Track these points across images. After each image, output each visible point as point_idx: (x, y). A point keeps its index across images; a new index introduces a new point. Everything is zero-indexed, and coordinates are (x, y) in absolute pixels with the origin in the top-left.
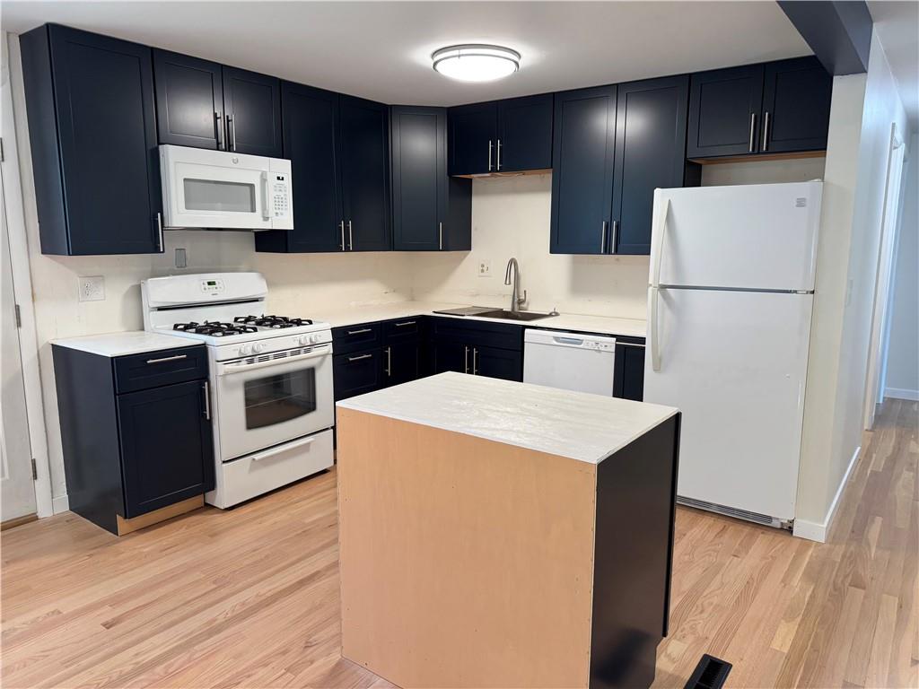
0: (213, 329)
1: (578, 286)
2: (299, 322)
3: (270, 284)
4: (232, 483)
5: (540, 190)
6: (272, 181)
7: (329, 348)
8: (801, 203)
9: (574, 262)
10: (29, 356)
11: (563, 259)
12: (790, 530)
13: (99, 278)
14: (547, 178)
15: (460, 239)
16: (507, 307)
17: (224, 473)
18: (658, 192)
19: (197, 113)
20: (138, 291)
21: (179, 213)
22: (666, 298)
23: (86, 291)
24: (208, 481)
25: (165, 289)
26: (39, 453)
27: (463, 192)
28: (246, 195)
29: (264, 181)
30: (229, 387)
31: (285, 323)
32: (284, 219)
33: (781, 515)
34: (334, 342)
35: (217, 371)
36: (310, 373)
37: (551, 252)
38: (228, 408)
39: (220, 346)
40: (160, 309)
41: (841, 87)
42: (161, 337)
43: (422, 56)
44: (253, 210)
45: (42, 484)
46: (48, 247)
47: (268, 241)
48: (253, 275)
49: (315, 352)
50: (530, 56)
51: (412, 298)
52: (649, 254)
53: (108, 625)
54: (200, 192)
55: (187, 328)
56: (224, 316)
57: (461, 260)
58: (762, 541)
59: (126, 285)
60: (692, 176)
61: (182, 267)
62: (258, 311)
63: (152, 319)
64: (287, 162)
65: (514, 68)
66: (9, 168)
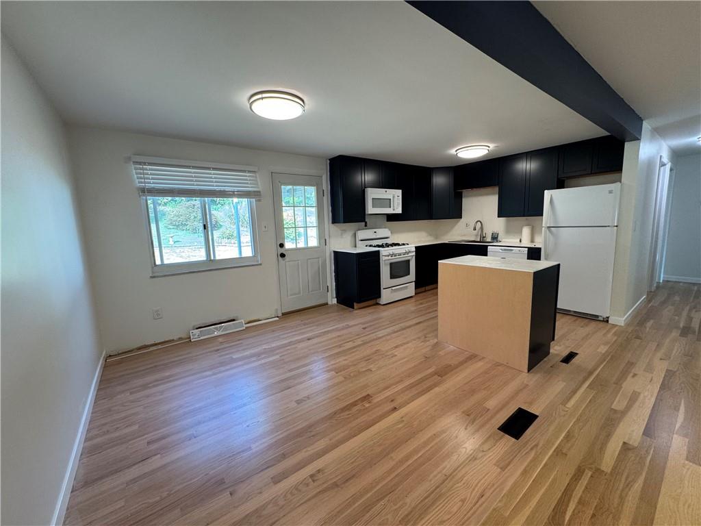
0: (379, 246)
1: (508, 231)
2: (404, 244)
3: (391, 233)
4: (386, 296)
5: (493, 194)
6: (396, 197)
7: (414, 254)
8: (610, 192)
10: (328, 254)
11: (502, 220)
12: (607, 321)
14: (497, 189)
15: (456, 213)
16: (479, 240)
17: (384, 293)
18: (546, 192)
19: (369, 177)
20: (355, 235)
21: (370, 209)
22: (550, 231)
23: (342, 234)
24: (379, 295)
25: (363, 234)
26: (329, 284)
27: (459, 198)
28: (388, 202)
29: (394, 197)
30: (385, 265)
31: (398, 245)
32: (399, 210)
33: (603, 314)
34: (416, 251)
35: (383, 259)
36: (408, 261)
37: (498, 217)
38: (385, 271)
39: (384, 251)
40: (361, 240)
41: (628, 146)
42: (362, 248)
43: (453, 151)
44: (390, 207)
45: (329, 294)
46: (334, 221)
47: (392, 218)
48: (387, 229)
49: (410, 254)
50: (492, 146)
52: (542, 215)
53: (364, 328)
54: (378, 202)
55: (370, 246)
56: (380, 242)
57: (458, 222)
58: (593, 325)
59: (353, 232)
60: (560, 185)
61: (366, 228)
62: (389, 241)
63: (359, 244)
64: (400, 191)
65: (487, 152)
66: (325, 198)
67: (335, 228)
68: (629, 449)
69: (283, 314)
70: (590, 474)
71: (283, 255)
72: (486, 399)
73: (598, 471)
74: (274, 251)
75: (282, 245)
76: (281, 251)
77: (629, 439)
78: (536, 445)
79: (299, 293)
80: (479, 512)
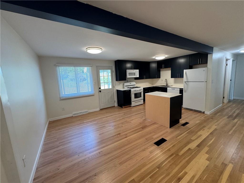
0: (131, 88)
1: (175, 82)
2: (139, 87)
3: (136, 83)
4: (133, 104)
5: (169, 70)
6: (137, 72)
7: (143, 90)
8: (204, 71)
9: (175, 79)
10: (115, 91)
11: (173, 79)
12: (204, 113)
13: (120, 83)
15: (159, 77)
16: (165, 85)
17: (132, 103)
18: (184, 70)
19: (129, 65)
20: (124, 84)
21: (128, 76)
22: (186, 83)
23: (119, 84)
24: (131, 104)
25: (126, 84)
26: (115, 100)
27: (159, 71)
28: (134, 74)
29: (136, 72)
30: (133, 94)
31: (138, 87)
32: (138, 76)
33: (203, 111)
34: (143, 89)
35: (132, 92)
36: (141, 93)
37: (171, 78)
38: (133, 96)
39: (132, 90)
40: (126, 86)
41: (209, 56)
42: (126, 89)
43: (154, 57)
44: (135, 75)
45: (115, 103)
46: (117, 80)
47: (136, 79)
48: (134, 82)
49: (141, 90)
50: (166, 56)
51: (153, 85)
52: (183, 78)
53: (124, 114)
54: (130, 74)
55: (128, 88)
56: (132, 87)
57: (159, 79)
58: (199, 114)
59: (123, 84)
60: (191, 67)
61: (128, 82)
62: (135, 86)
63: (125, 87)
64: (138, 70)
65: (165, 57)
66: (114, 73)
67: (117, 82)
68: (190, 150)
69: (101, 109)
70: (175, 155)
71: (100, 91)
72: (153, 135)
73: (178, 155)
74: (97, 90)
75: (100, 88)
76: (100, 90)
77: (191, 147)
78: (163, 148)
79: (106, 103)
80: (140, 163)
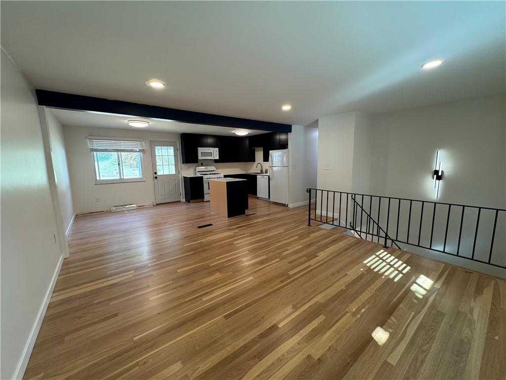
0: (203, 174)
3: (216, 168)
4: (207, 198)
5: (261, 151)
6: (215, 151)
8: (285, 153)
10: (180, 177)
12: (288, 207)
13: (190, 167)
14: (262, 149)
15: (254, 160)
17: (206, 196)
18: (270, 151)
21: (200, 157)
22: (271, 168)
23: (188, 169)
24: (203, 197)
25: (198, 169)
26: (181, 192)
28: (210, 154)
29: (213, 151)
30: (206, 183)
31: (217, 174)
32: (217, 158)
33: (287, 204)
34: (224, 177)
35: (204, 180)
37: (264, 162)
38: (205, 186)
39: (205, 177)
40: (198, 171)
41: (289, 134)
42: (198, 175)
43: (233, 132)
44: (212, 156)
45: (182, 196)
46: (183, 163)
47: (216, 161)
48: (213, 167)
52: (269, 161)
54: (203, 154)
56: (207, 173)
57: (254, 163)
59: (194, 168)
61: (202, 165)
62: (213, 172)
63: (197, 173)
64: (218, 149)
65: (247, 133)
66: (178, 152)
67: (184, 166)
69: (157, 204)
71: (156, 178)
74: (152, 175)
75: (156, 173)
76: (155, 175)
79: (165, 195)
